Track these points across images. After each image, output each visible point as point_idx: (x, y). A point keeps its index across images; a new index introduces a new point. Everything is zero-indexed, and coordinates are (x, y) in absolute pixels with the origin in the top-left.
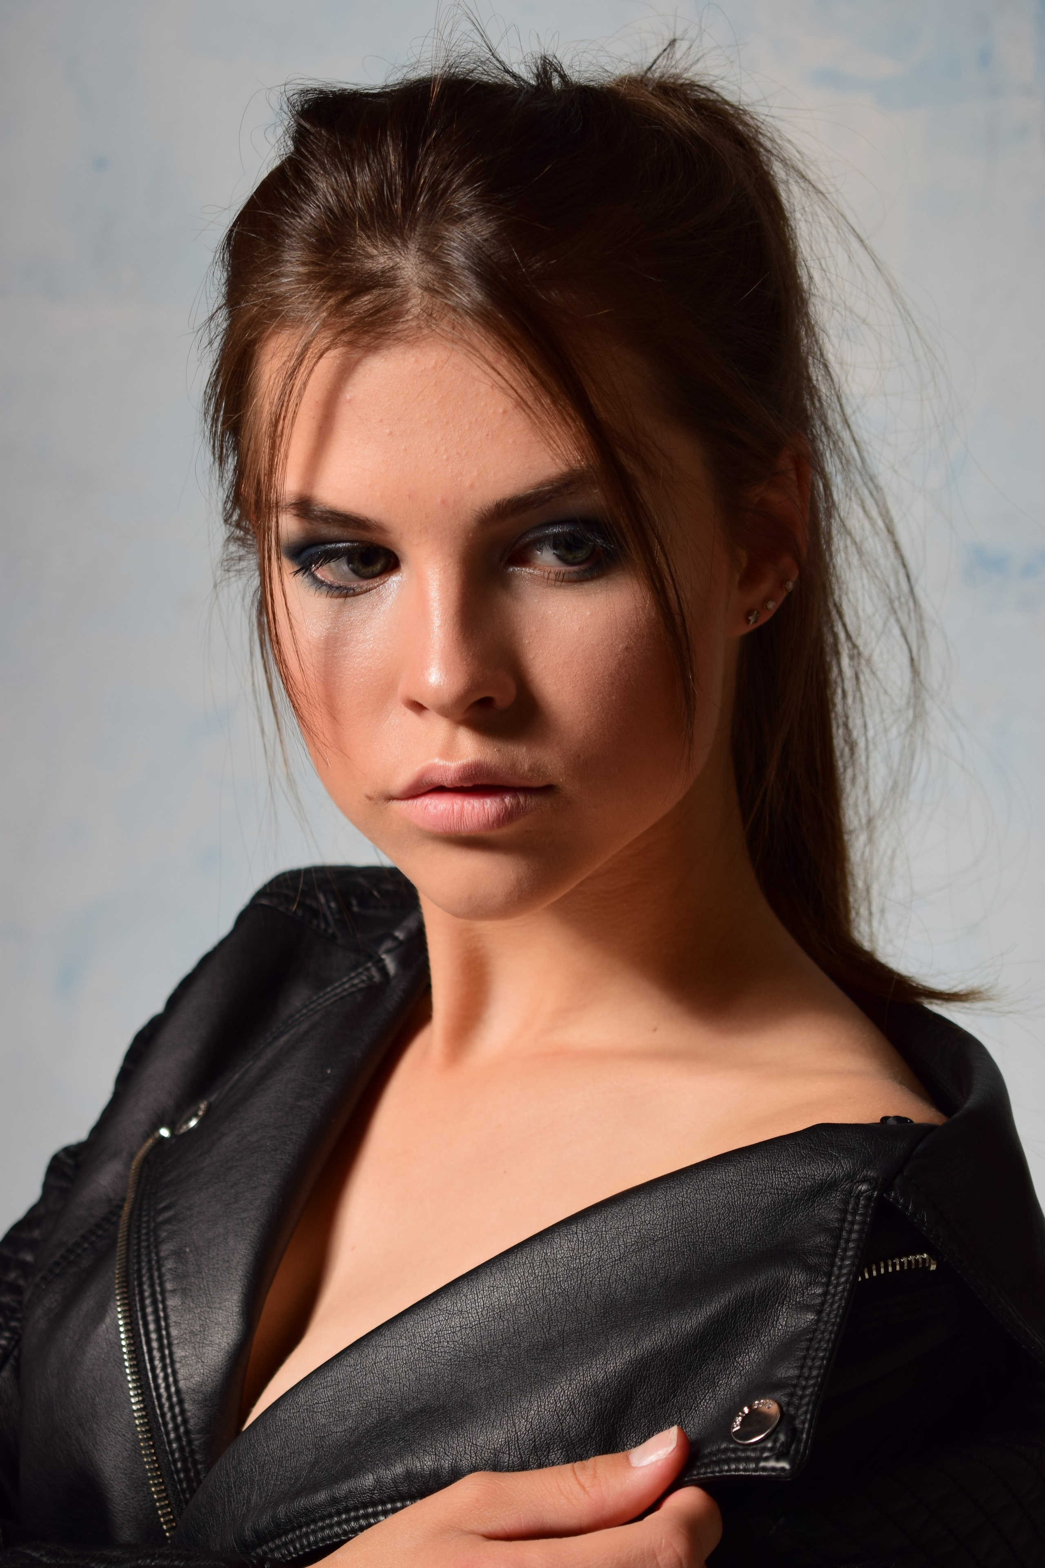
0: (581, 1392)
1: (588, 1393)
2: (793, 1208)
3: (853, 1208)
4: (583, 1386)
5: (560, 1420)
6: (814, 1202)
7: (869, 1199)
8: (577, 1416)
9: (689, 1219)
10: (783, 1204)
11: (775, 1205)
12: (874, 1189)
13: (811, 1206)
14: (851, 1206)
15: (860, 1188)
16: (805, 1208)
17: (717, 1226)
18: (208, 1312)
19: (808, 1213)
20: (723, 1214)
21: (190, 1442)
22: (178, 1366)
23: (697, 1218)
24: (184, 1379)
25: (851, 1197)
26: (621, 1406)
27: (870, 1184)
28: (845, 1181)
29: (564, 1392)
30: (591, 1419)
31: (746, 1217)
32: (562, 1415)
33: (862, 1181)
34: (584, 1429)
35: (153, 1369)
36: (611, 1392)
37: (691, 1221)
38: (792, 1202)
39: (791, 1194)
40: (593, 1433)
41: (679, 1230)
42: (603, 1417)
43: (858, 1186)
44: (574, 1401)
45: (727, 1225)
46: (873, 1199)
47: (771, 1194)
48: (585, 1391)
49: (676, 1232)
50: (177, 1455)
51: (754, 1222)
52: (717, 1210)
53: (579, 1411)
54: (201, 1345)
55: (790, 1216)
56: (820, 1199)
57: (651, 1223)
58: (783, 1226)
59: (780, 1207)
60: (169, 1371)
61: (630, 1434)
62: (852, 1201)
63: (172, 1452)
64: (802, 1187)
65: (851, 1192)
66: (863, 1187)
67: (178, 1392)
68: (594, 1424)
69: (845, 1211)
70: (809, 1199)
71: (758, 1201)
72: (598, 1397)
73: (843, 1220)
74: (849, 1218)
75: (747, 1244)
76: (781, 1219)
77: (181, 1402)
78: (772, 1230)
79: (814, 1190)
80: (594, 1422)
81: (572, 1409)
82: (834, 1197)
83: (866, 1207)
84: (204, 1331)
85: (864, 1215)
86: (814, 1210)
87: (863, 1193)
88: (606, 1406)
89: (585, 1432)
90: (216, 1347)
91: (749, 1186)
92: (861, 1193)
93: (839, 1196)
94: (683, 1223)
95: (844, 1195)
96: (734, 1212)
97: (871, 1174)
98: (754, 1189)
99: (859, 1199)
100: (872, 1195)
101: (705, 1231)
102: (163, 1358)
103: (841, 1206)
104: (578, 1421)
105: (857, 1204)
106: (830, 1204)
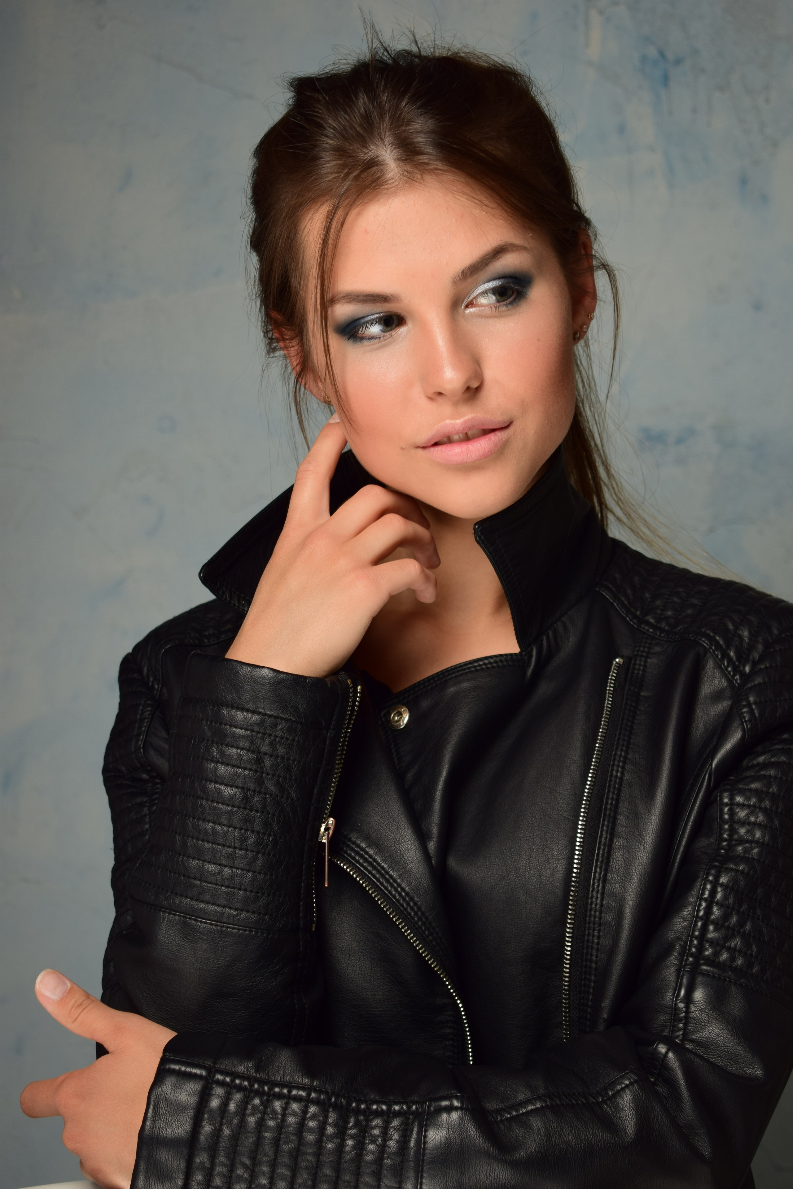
18: (399, 846)
21: (427, 918)
22: (399, 881)
24: (408, 886)
35: (386, 888)
50: (423, 928)
54: (407, 864)
60: (395, 885)
63: (420, 927)
67: (407, 894)
77: (412, 899)
84: (404, 857)
90: (416, 861)
102: (388, 881)
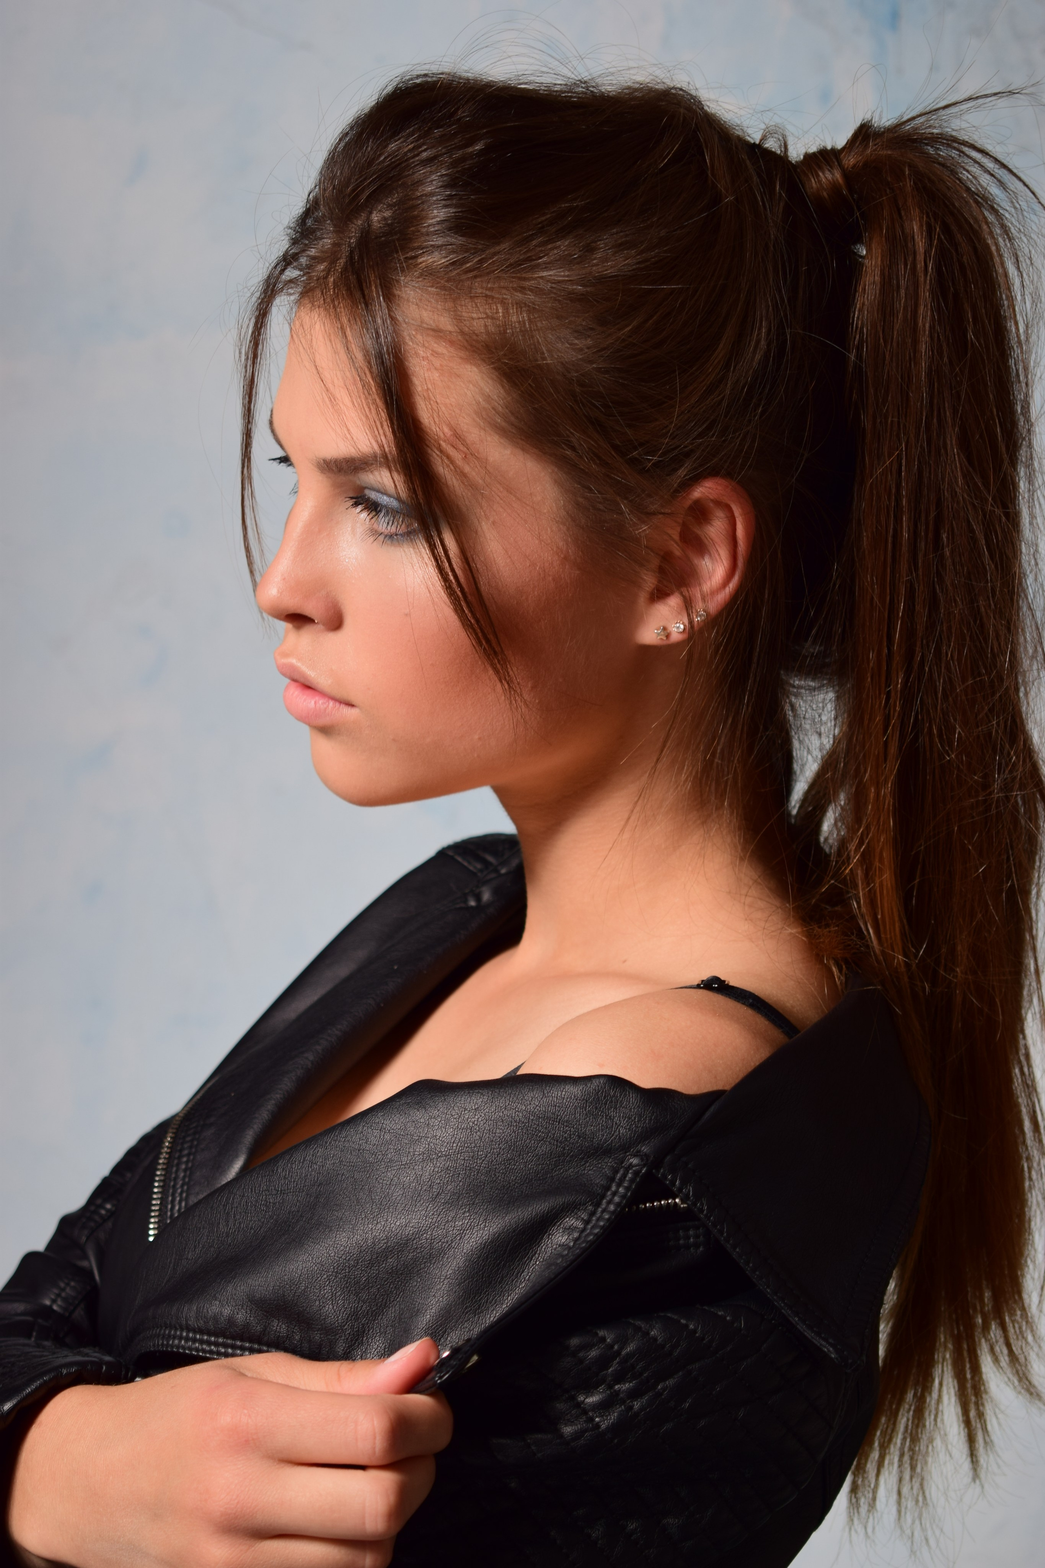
0: (344, 1287)
1: (350, 1290)
2: (567, 1162)
3: (619, 1179)
4: (347, 1283)
5: (320, 1306)
6: (587, 1162)
7: (636, 1173)
8: (335, 1308)
9: (473, 1145)
10: (559, 1157)
11: (551, 1155)
12: (644, 1165)
13: (583, 1165)
14: (619, 1176)
15: (631, 1160)
16: (577, 1166)
17: (495, 1158)
19: (579, 1171)
20: (503, 1149)
23: (480, 1146)
25: (622, 1167)
26: (375, 1310)
27: (642, 1160)
28: (620, 1151)
29: (329, 1282)
30: (346, 1314)
31: (523, 1159)
32: (323, 1303)
33: (635, 1156)
34: (338, 1320)
36: (369, 1296)
37: (474, 1147)
38: (567, 1157)
39: (568, 1150)
40: (344, 1326)
41: (461, 1153)
42: (357, 1315)
43: (630, 1159)
44: (336, 1293)
45: (504, 1161)
46: (641, 1174)
47: (550, 1144)
48: (347, 1288)
49: (458, 1154)
51: (529, 1165)
52: (499, 1144)
53: (338, 1304)
55: (562, 1168)
56: (593, 1161)
57: (441, 1139)
58: (552, 1176)
59: (555, 1158)
61: (376, 1337)
62: (621, 1172)
64: (579, 1146)
65: (622, 1163)
66: (635, 1161)
68: (347, 1319)
69: (612, 1180)
70: (583, 1158)
71: (537, 1147)
72: (357, 1296)
73: (608, 1188)
74: (614, 1188)
75: (516, 1183)
76: (553, 1169)
78: (542, 1176)
79: (589, 1152)
80: (348, 1317)
81: (333, 1300)
82: (606, 1163)
83: (632, 1181)
85: (627, 1189)
86: (584, 1170)
87: (633, 1167)
88: (362, 1306)
89: (338, 1323)
91: (532, 1130)
92: (631, 1166)
93: (611, 1163)
94: (467, 1147)
95: (615, 1163)
96: (513, 1150)
97: (645, 1149)
98: (537, 1135)
99: (628, 1172)
100: (641, 1171)
101: (483, 1161)
103: (608, 1172)
104: (335, 1312)
105: (624, 1176)
106: (600, 1168)
